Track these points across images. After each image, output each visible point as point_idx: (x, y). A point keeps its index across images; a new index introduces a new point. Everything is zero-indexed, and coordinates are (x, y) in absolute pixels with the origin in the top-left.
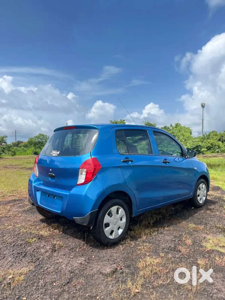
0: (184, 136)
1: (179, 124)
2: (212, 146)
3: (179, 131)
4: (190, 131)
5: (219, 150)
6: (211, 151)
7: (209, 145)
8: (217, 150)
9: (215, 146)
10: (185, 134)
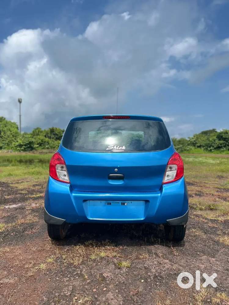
0: (11, 131)
1: (3, 118)
2: (42, 143)
3: (5, 126)
4: (16, 126)
5: (48, 146)
6: (42, 147)
7: (40, 141)
8: (47, 146)
9: (45, 142)
10: (11, 129)
